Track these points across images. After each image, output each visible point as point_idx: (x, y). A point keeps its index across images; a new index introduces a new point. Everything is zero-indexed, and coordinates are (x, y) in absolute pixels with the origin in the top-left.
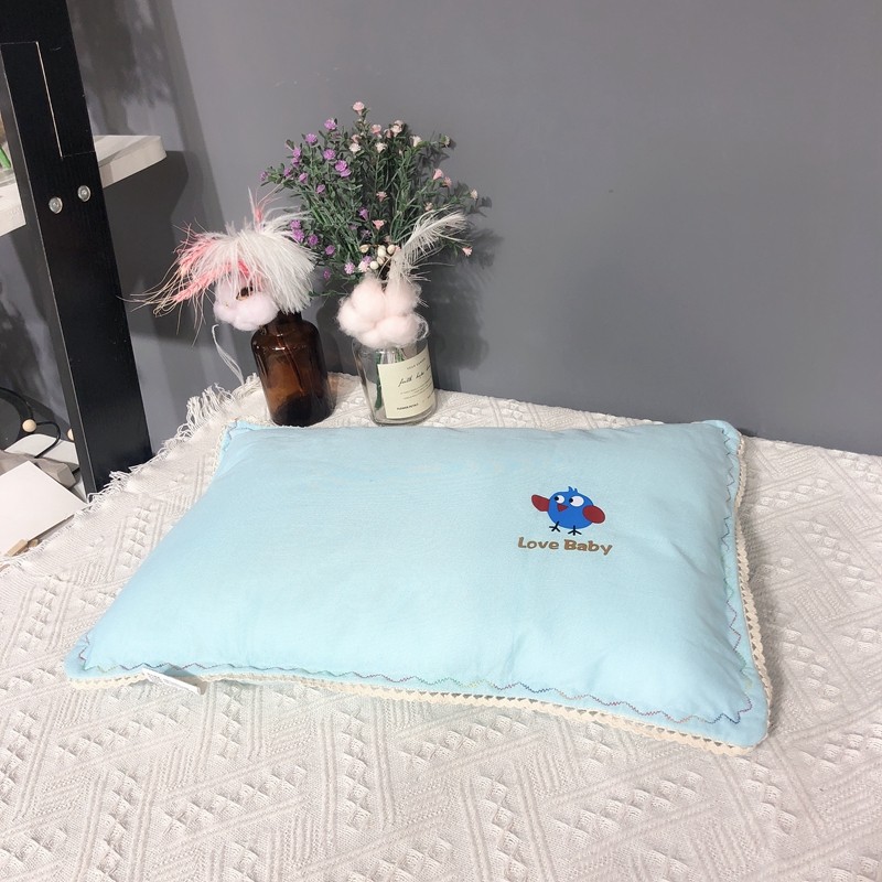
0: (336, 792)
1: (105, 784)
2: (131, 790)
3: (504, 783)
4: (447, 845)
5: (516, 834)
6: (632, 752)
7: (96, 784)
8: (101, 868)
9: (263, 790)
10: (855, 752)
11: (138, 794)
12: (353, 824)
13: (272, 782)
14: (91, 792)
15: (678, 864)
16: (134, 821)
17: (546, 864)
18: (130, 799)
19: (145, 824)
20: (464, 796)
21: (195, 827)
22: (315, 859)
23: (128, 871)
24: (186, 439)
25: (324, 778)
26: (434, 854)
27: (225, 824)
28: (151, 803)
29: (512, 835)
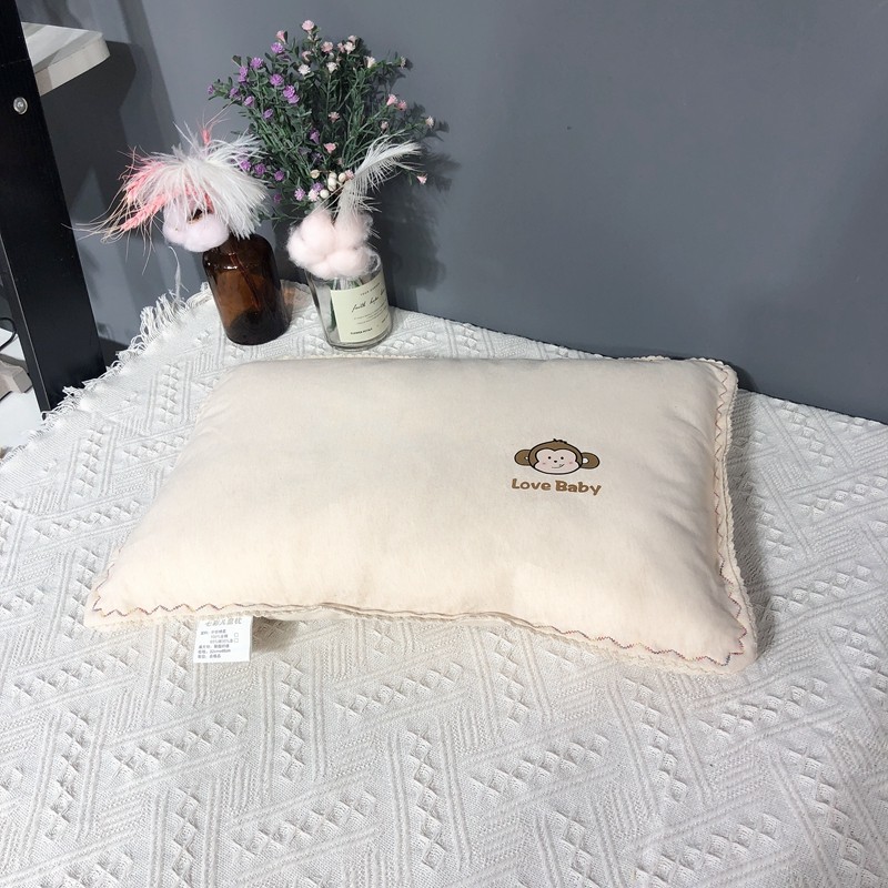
0: (274, 742)
1: (59, 725)
2: (83, 732)
3: (428, 740)
4: (372, 799)
5: (434, 790)
6: (548, 713)
7: (51, 725)
8: (55, 809)
9: (206, 737)
10: (748, 722)
11: (90, 737)
12: (288, 775)
13: (215, 730)
14: (46, 733)
15: (577, 825)
16: (85, 763)
17: (460, 821)
18: (82, 742)
19: (95, 767)
20: (391, 751)
21: (142, 772)
22: (251, 807)
23: (80, 812)
24: (139, 352)
25: (263, 726)
26: (360, 808)
27: (170, 770)
28: (102, 746)
29: (431, 792)
